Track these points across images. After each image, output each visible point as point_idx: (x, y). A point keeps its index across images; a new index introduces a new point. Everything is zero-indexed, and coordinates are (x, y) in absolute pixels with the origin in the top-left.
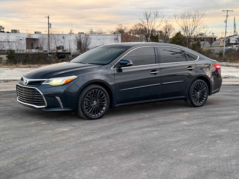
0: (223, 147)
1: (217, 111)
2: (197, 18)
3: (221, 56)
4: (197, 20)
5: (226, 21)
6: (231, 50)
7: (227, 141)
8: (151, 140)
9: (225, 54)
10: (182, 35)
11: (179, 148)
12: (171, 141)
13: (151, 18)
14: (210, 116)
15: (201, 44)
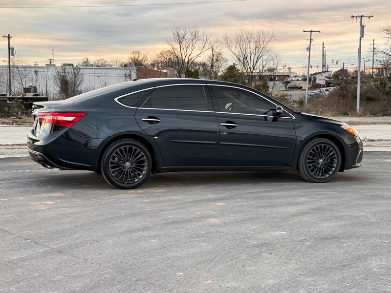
0: (270, 266)
1: (276, 199)
2: (261, 42)
3: (302, 106)
4: (262, 46)
5: (310, 48)
6: (317, 96)
7: (281, 254)
8: (140, 256)
9: (308, 103)
10: (238, 70)
11: (189, 270)
12: (178, 257)
13: (187, 41)
14: (261, 207)
15: (269, 85)
